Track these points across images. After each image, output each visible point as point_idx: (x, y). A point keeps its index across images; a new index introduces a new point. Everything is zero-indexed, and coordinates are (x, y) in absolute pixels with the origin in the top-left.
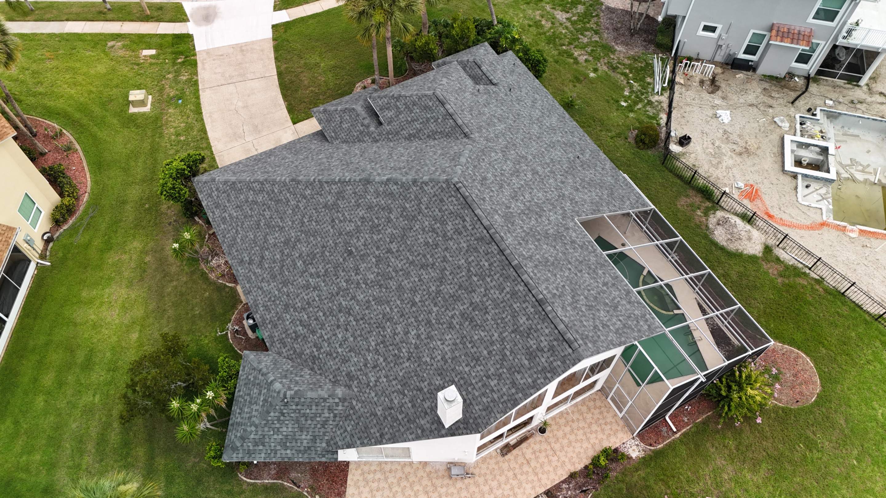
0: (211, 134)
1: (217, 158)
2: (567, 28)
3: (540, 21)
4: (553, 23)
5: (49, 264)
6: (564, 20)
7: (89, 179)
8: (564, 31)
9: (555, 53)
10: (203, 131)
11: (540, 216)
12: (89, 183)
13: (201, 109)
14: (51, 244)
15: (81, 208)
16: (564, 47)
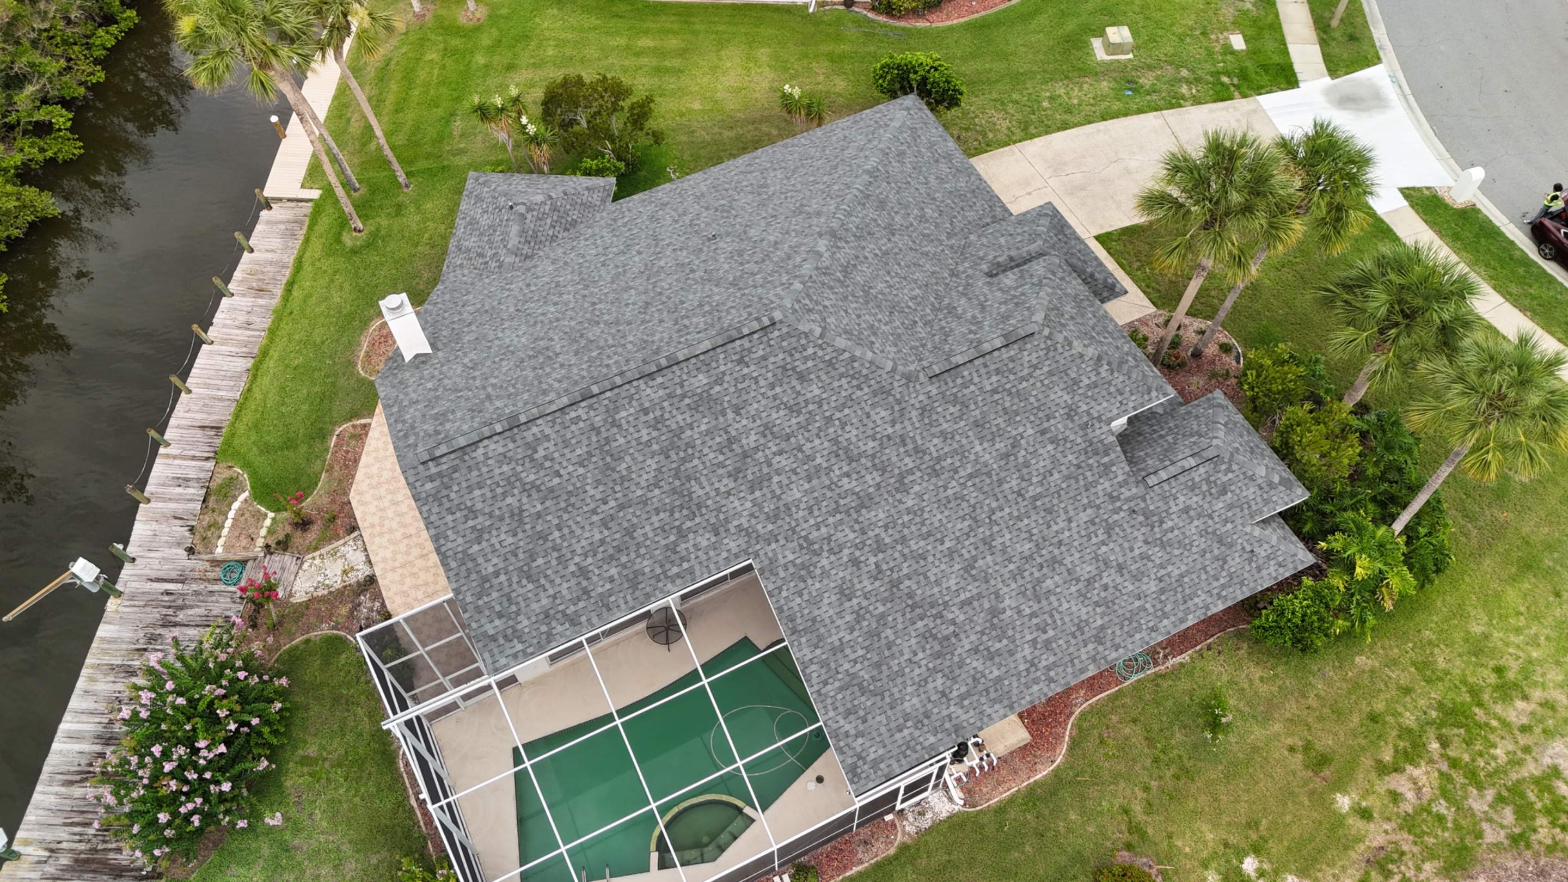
0: (1058, 138)
2: (1515, 762)
3: (1525, 698)
4: (1524, 729)
5: (811, 10)
6: (1547, 761)
7: (955, 22)
8: (1498, 752)
9: (1409, 720)
10: (1065, 126)
12: (949, 23)
13: (1112, 118)
14: (842, 7)
15: (902, 24)
16: (1435, 746)
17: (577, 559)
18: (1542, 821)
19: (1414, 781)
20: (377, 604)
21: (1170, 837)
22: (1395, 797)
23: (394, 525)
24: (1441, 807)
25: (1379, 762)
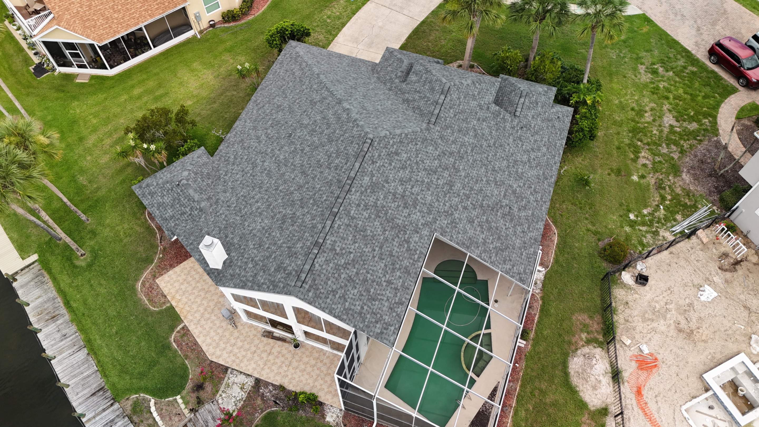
0: (345, 30)
1: (331, 45)
2: (661, 132)
3: (646, 112)
4: (654, 120)
5: (199, 37)
6: (667, 125)
7: (263, 9)
8: (655, 132)
9: (627, 141)
10: (344, 25)
11: (405, 207)
12: (261, 11)
13: (357, 12)
14: (211, 29)
15: (243, 22)
16: (639, 143)
17: (383, 279)
18: (682, 142)
19: (644, 157)
20: (271, 388)
21: (606, 227)
22: (645, 165)
23: (244, 353)
24: (658, 159)
25: (632, 159)
